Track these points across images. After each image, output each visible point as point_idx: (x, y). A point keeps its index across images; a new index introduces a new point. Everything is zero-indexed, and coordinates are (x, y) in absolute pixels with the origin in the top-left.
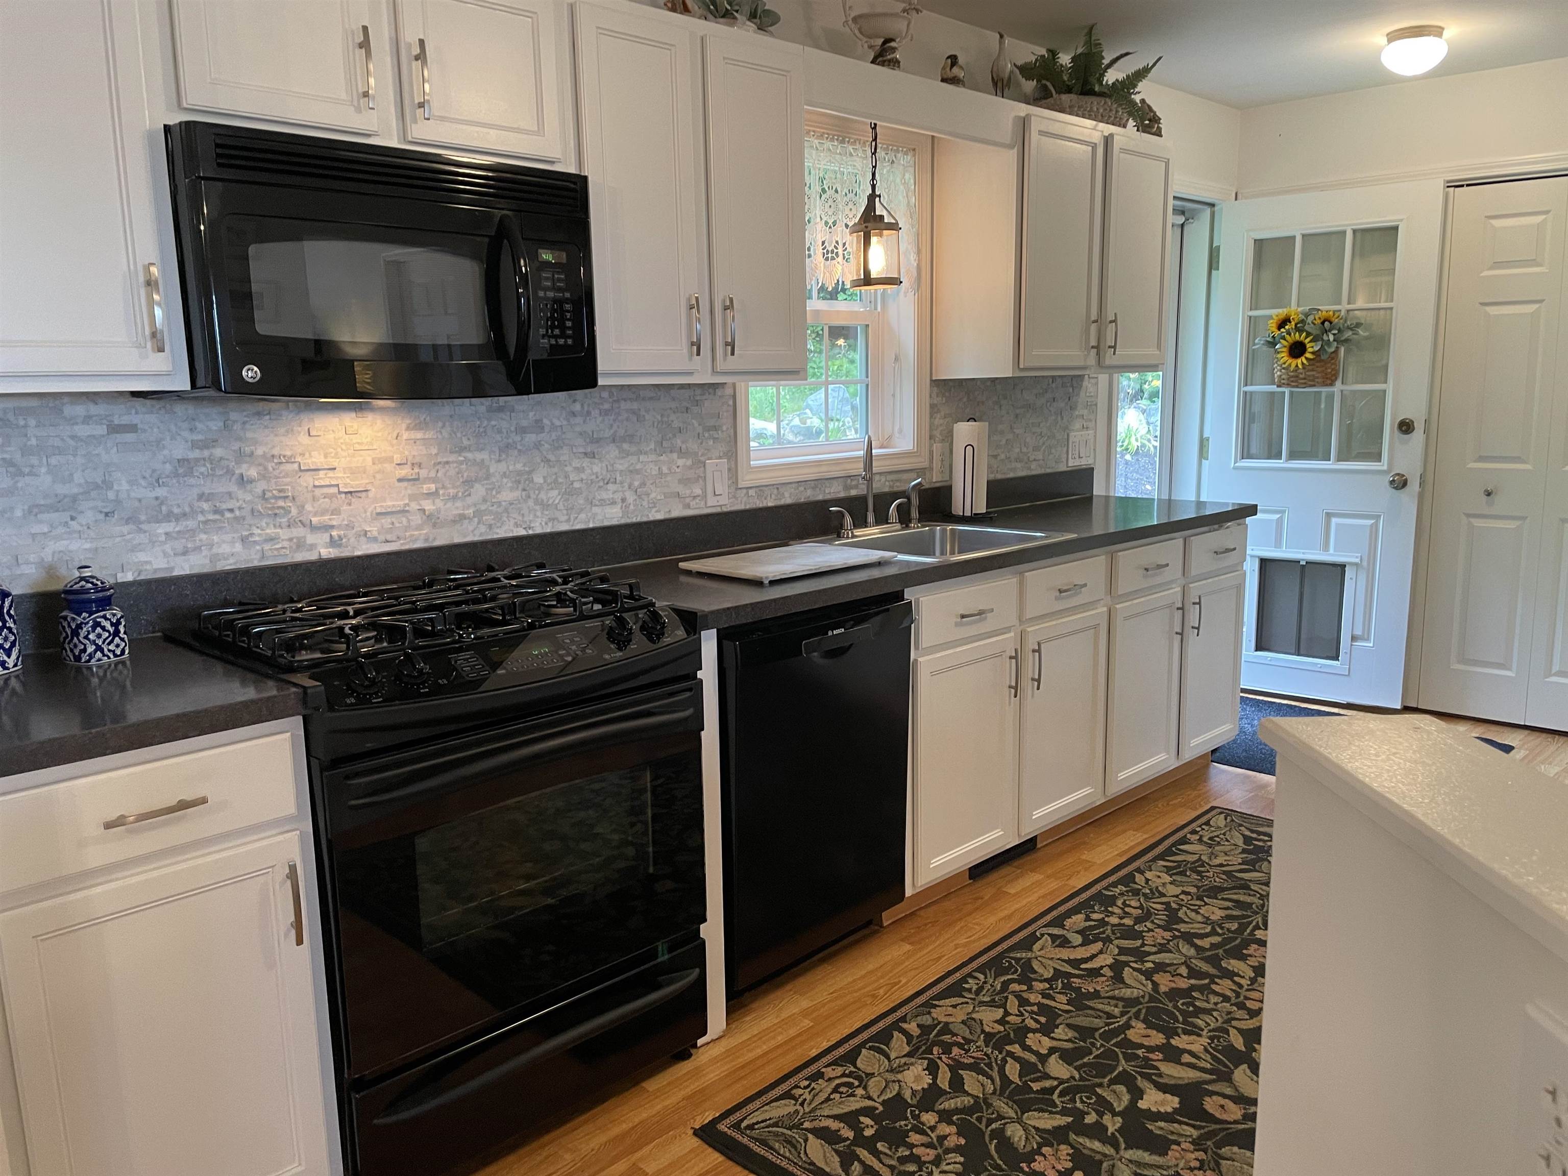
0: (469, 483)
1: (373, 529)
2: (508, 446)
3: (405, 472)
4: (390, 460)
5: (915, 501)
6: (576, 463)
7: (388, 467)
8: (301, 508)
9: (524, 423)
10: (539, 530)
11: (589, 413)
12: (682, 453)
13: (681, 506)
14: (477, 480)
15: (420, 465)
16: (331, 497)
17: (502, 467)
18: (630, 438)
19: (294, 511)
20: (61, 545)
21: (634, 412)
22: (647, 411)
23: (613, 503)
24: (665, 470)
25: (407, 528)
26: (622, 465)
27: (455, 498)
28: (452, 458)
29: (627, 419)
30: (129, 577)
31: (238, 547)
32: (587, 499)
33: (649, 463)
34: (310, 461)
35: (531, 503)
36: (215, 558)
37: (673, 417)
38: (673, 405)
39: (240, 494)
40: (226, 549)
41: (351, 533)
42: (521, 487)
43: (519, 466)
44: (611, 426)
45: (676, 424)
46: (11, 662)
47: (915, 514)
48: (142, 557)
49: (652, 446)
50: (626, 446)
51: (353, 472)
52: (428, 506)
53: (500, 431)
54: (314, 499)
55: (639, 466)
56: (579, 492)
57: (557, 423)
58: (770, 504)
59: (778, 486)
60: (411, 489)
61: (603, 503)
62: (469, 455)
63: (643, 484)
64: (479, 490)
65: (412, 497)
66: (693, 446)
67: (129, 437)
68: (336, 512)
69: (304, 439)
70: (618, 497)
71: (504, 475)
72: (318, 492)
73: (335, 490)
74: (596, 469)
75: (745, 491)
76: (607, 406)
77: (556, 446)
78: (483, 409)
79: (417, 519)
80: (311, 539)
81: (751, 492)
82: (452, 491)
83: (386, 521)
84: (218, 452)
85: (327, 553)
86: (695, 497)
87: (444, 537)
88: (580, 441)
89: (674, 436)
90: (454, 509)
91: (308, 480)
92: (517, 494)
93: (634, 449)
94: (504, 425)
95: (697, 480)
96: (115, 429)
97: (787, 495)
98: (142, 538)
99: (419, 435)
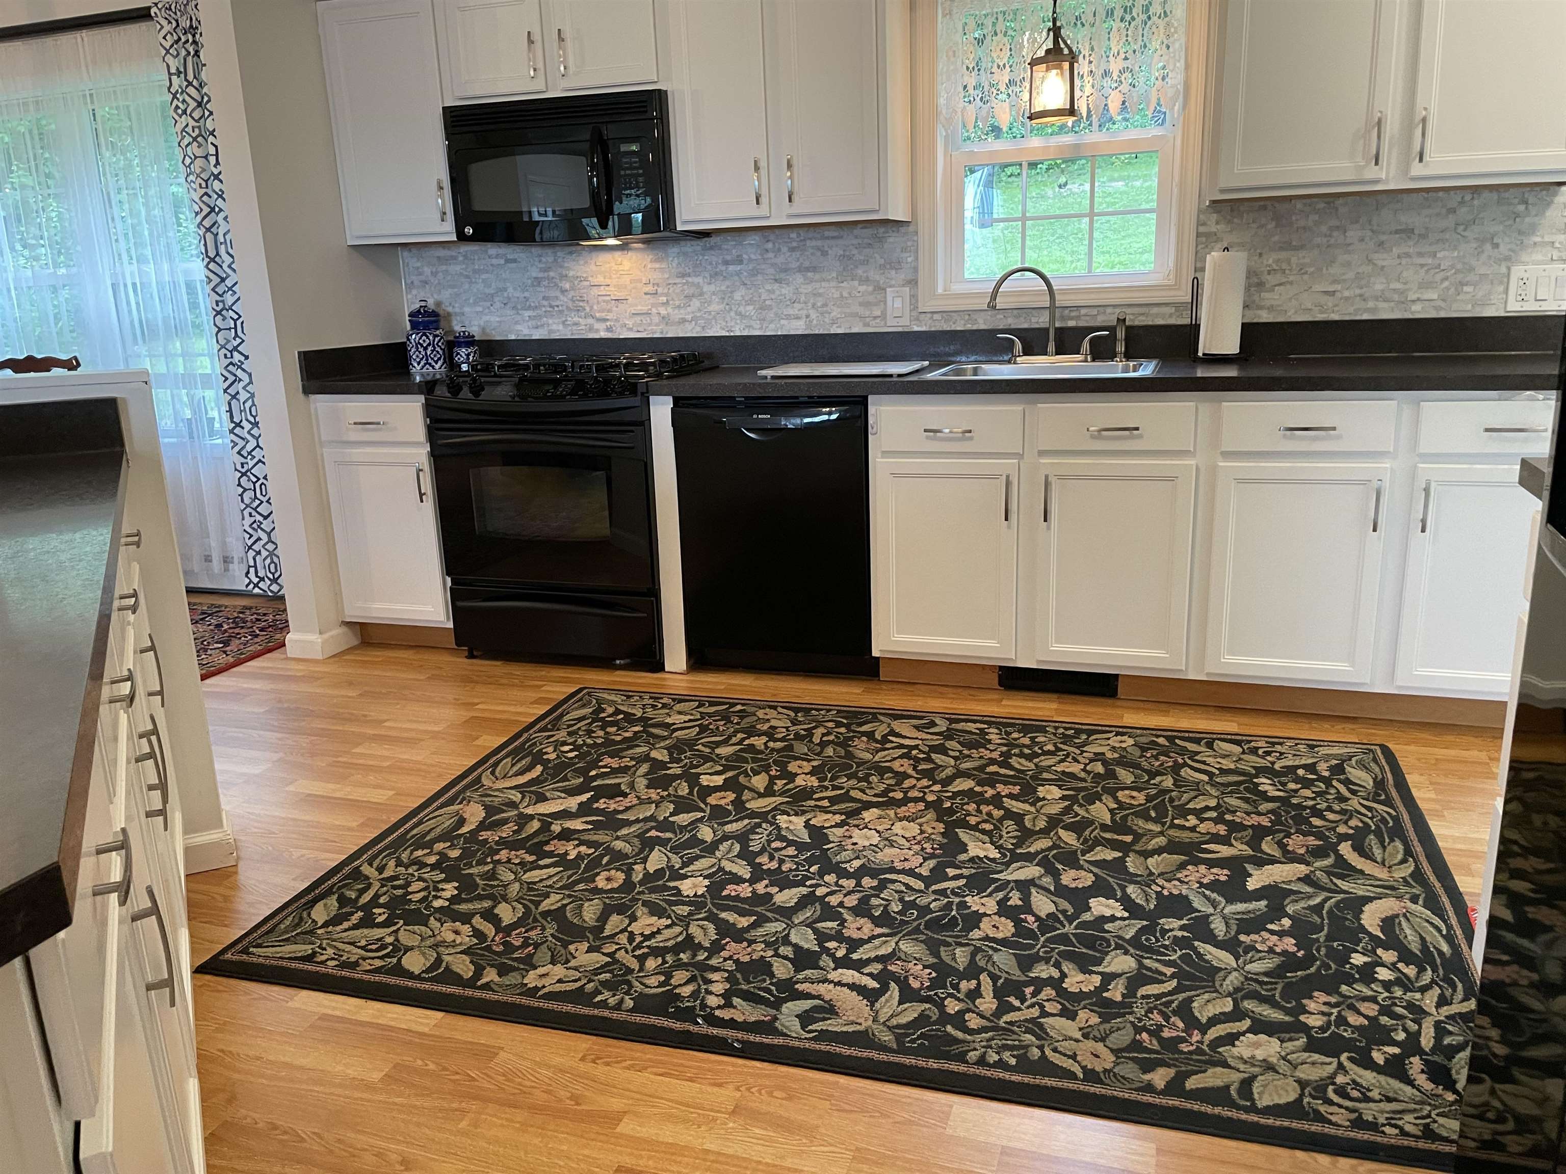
0: (689, 297)
1: (630, 323)
2: (716, 274)
3: (649, 288)
4: (640, 281)
5: (1121, 334)
6: (768, 287)
7: (639, 285)
8: (591, 308)
9: (728, 258)
10: (738, 334)
11: (779, 250)
12: (866, 281)
13: (861, 324)
14: (693, 296)
15: (658, 285)
16: (607, 302)
17: (712, 288)
18: (814, 269)
19: (588, 309)
20: (487, 318)
21: (818, 249)
22: (831, 247)
23: (798, 318)
24: (845, 294)
25: (650, 324)
26: (807, 289)
27: (679, 307)
28: (678, 280)
29: (812, 254)
30: (513, 337)
31: (561, 327)
32: (776, 314)
33: (830, 289)
34: (594, 281)
35: (732, 314)
36: (550, 332)
37: (855, 252)
38: (855, 242)
39: (562, 297)
40: (554, 327)
41: (618, 325)
42: (726, 301)
43: (723, 288)
44: (798, 260)
45: (858, 257)
46: (437, 366)
47: (1120, 348)
48: (519, 327)
49: (834, 275)
50: (810, 274)
51: (619, 287)
52: (663, 311)
53: (711, 264)
54: (598, 303)
55: (821, 291)
56: (770, 308)
57: (753, 257)
58: (959, 329)
59: (970, 312)
60: (651, 300)
61: (788, 317)
62: (690, 279)
63: (825, 305)
64: (696, 303)
65: (653, 305)
66: (874, 275)
67: (513, 265)
68: (609, 311)
69: (593, 267)
70: (804, 312)
71: (714, 293)
72: (600, 298)
73: (608, 298)
74: (784, 291)
75: (929, 315)
76: (794, 244)
77: (754, 273)
78: (699, 248)
79: (656, 319)
80: (597, 326)
81: (936, 316)
82: (677, 303)
83: (638, 319)
84: (552, 274)
85: (603, 334)
86: (875, 318)
87: (672, 332)
88: (772, 271)
89: (856, 267)
90: (677, 315)
91: (595, 291)
92: (722, 306)
93: (817, 276)
94: (714, 259)
95: (876, 304)
96: (508, 261)
97: (981, 321)
98: (518, 318)
99: (657, 265)
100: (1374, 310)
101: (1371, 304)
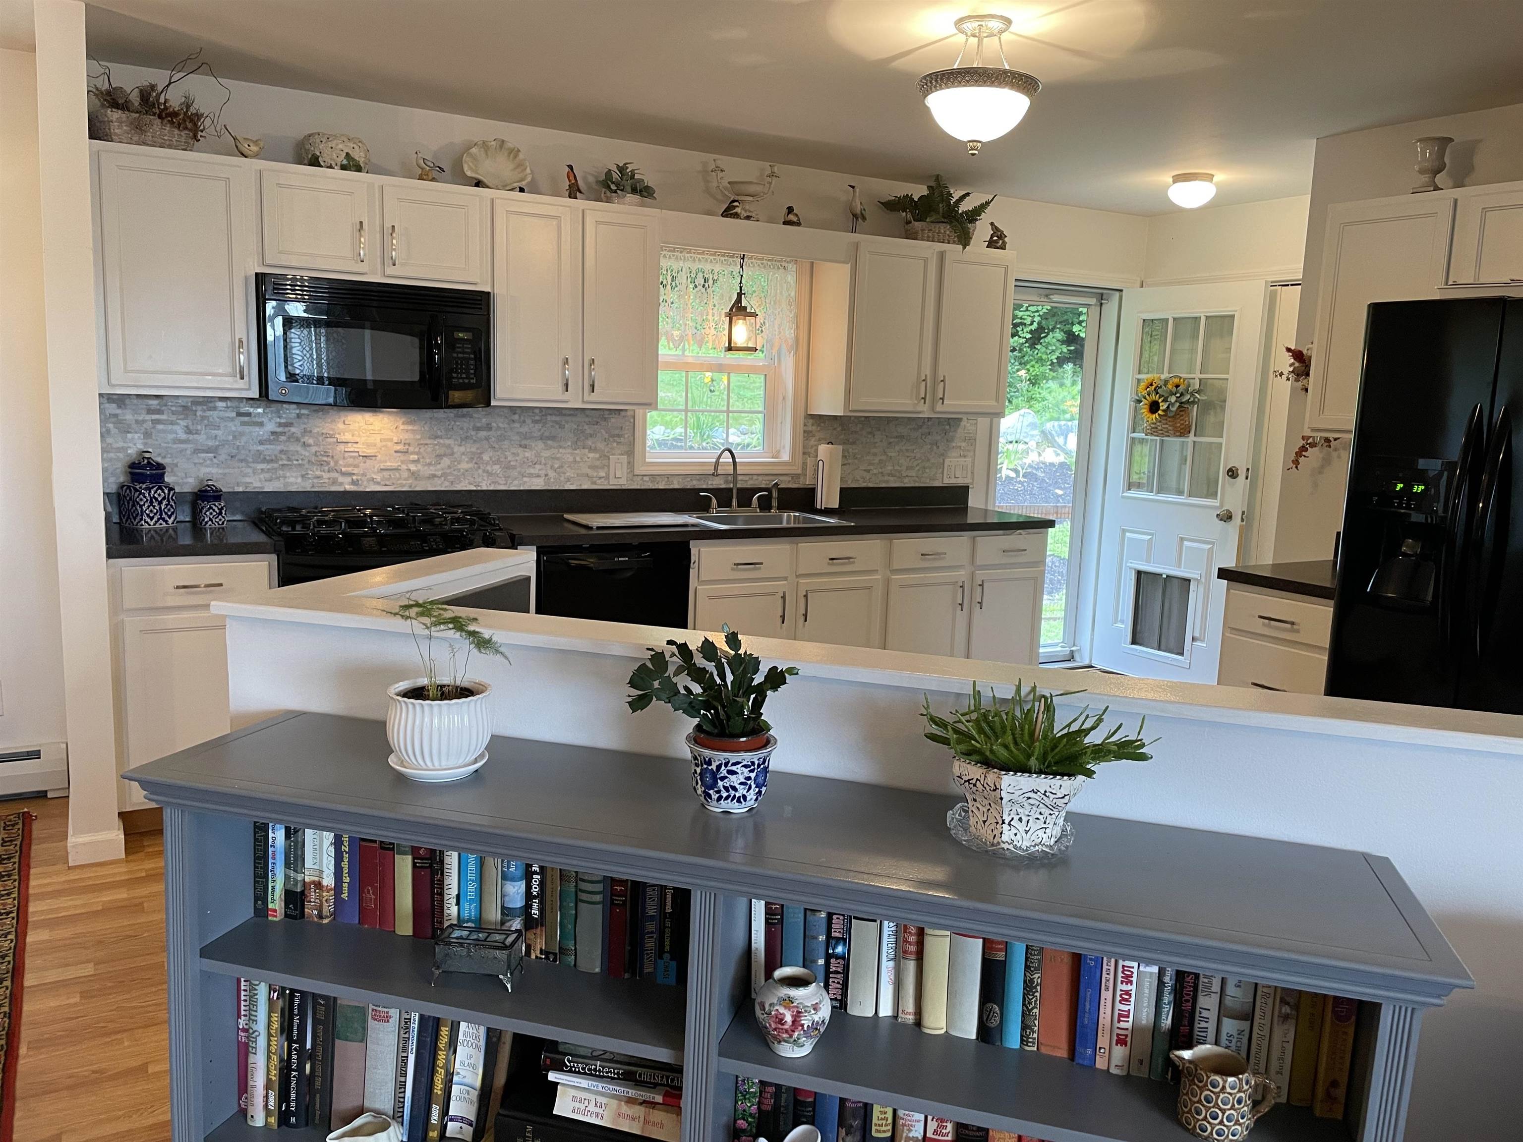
0: (440, 456)
1: (378, 477)
2: (467, 438)
3: (398, 447)
4: (391, 440)
5: (775, 494)
6: (514, 450)
7: (389, 444)
8: (336, 462)
9: (479, 425)
10: (485, 488)
11: (524, 422)
12: (595, 450)
13: (590, 483)
14: (445, 455)
15: (409, 445)
16: (354, 457)
17: (462, 449)
18: (553, 438)
19: (332, 464)
20: (208, 470)
21: (557, 423)
22: (567, 422)
23: (539, 476)
24: (578, 459)
25: (398, 479)
26: (546, 454)
27: (430, 464)
28: (429, 441)
29: (552, 426)
30: (241, 489)
31: (299, 480)
32: (520, 473)
33: (566, 454)
34: (342, 438)
35: (480, 471)
36: (286, 484)
37: (586, 427)
38: (587, 420)
39: (304, 453)
40: (292, 480)
41: (364, 479)
42: (474, 462)
43: (473, 450)
44: (540, 430)
45: (589, 431)
47: (775, 503)
48: (248, 480)
49: (569, 444)
50: (550, 442)
51: (368, 445)
52: (413, 467)
53: (462, 429)
54: (344, 458)
55: (559, 455)
56: (514, 467)
57: (501, 425)
58: (661, 487)
59: (668, 476)
60: (403, 457)
61: (531, 475)
62: (441, 441)
63: (561, 467)
64: (446, 461)
65: (402, 462)
66: (601, 445)
67: (246, 419)
68: (356, 466)
69: (341, 426)
70: (543, 473)
71: (463, 454)
72: (347, 455)
73: (357, 454)
74: (527, 454)
75: (641, 477)
76: (537, 418)
77: (501, 438)
78: (452, 415)
79: (405, 474)
80: (341, 479)
81: (645, 478)
82: (428, 461)
83: (386, 474)
84: (293, 430)
85: (349, 488)
86: (600, 478)
87: (420, 487)
88: (517, 438)
89: (587, 438)
90: (429, 471)
91: (341, 447)
92: (470, 465)
93: (555, 444)
94: (466, 425)
95: (602, 468)
96: (239, 414)
97: (675, 482)
98: (250, 470)
99: (410, 427)
100: (887, 482)
101: (886, 478)
